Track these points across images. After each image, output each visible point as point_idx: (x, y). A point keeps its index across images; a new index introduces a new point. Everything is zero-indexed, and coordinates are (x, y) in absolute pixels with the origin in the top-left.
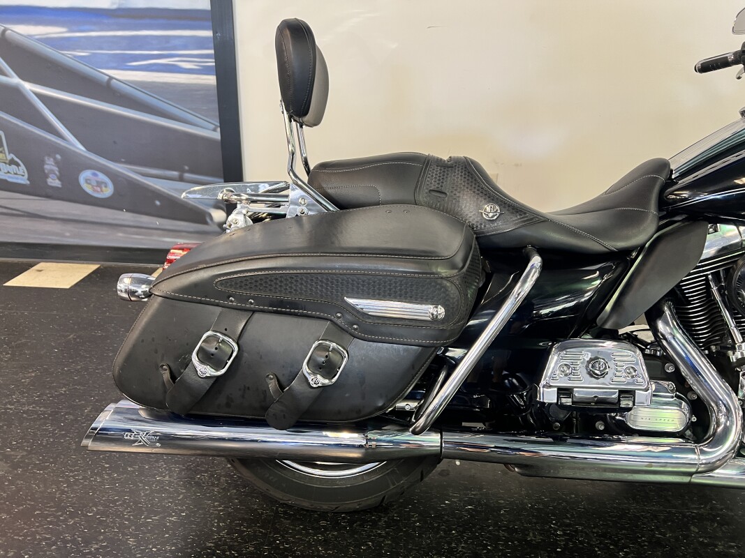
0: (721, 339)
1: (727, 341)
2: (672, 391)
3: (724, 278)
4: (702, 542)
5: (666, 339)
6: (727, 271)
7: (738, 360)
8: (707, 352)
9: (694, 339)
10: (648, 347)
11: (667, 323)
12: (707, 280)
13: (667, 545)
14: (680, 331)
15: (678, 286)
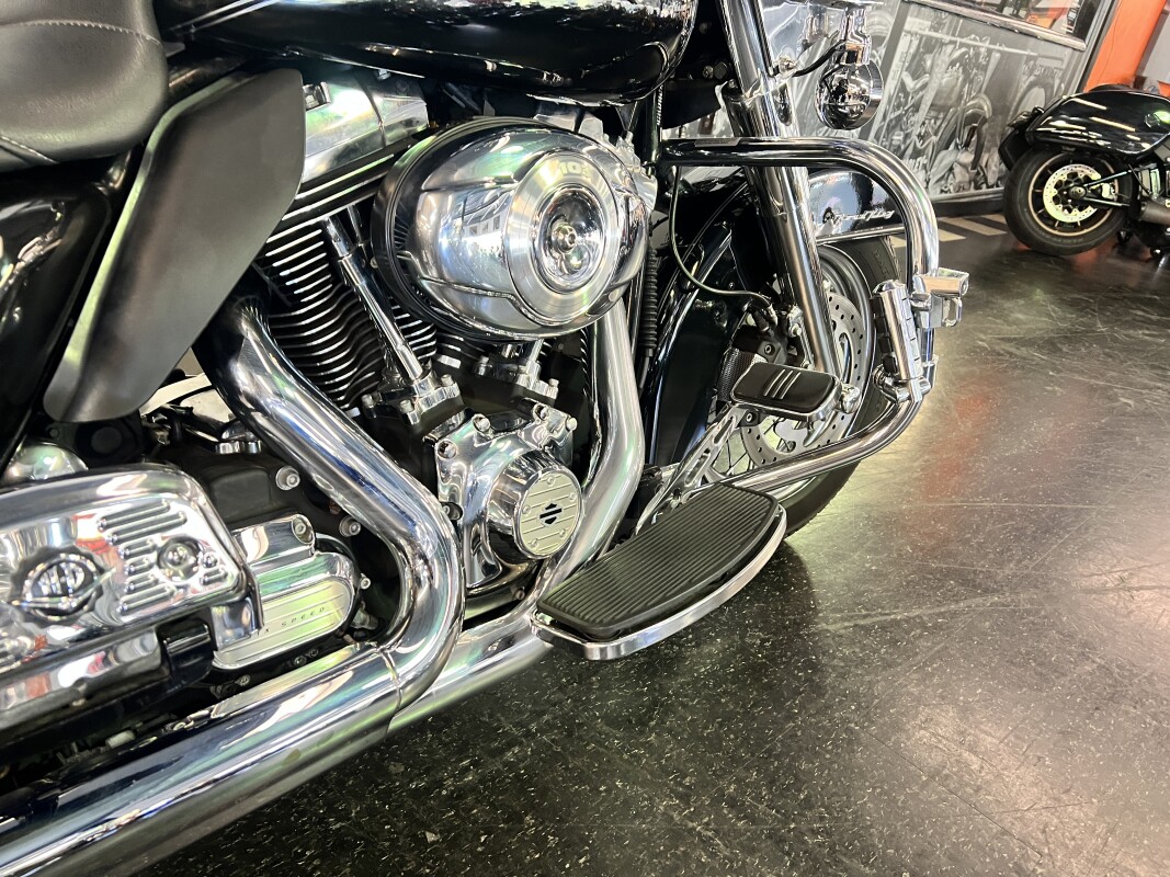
0: (378, 376)
1: (390, 378)
2: (305, 538)
3: (361, 230)
4: (417, 789)
5: (259, 408)
6: (364, 210)
7: (423, 417)
8: (356, 412)
9: (323, 388)
10: (225, 435)
11: (254, 365)
12: (325, 236)
13: (356, 839)
14: (291, 379)
15: (262, 260)
